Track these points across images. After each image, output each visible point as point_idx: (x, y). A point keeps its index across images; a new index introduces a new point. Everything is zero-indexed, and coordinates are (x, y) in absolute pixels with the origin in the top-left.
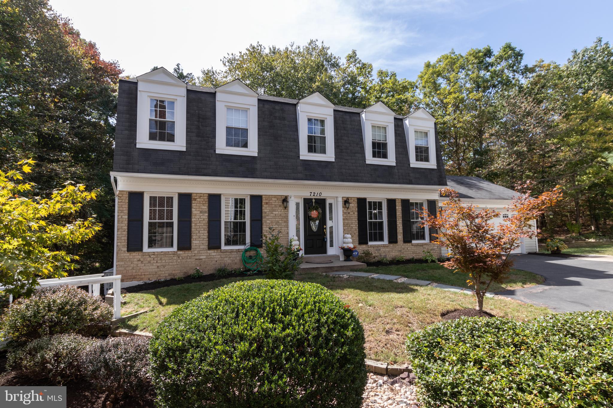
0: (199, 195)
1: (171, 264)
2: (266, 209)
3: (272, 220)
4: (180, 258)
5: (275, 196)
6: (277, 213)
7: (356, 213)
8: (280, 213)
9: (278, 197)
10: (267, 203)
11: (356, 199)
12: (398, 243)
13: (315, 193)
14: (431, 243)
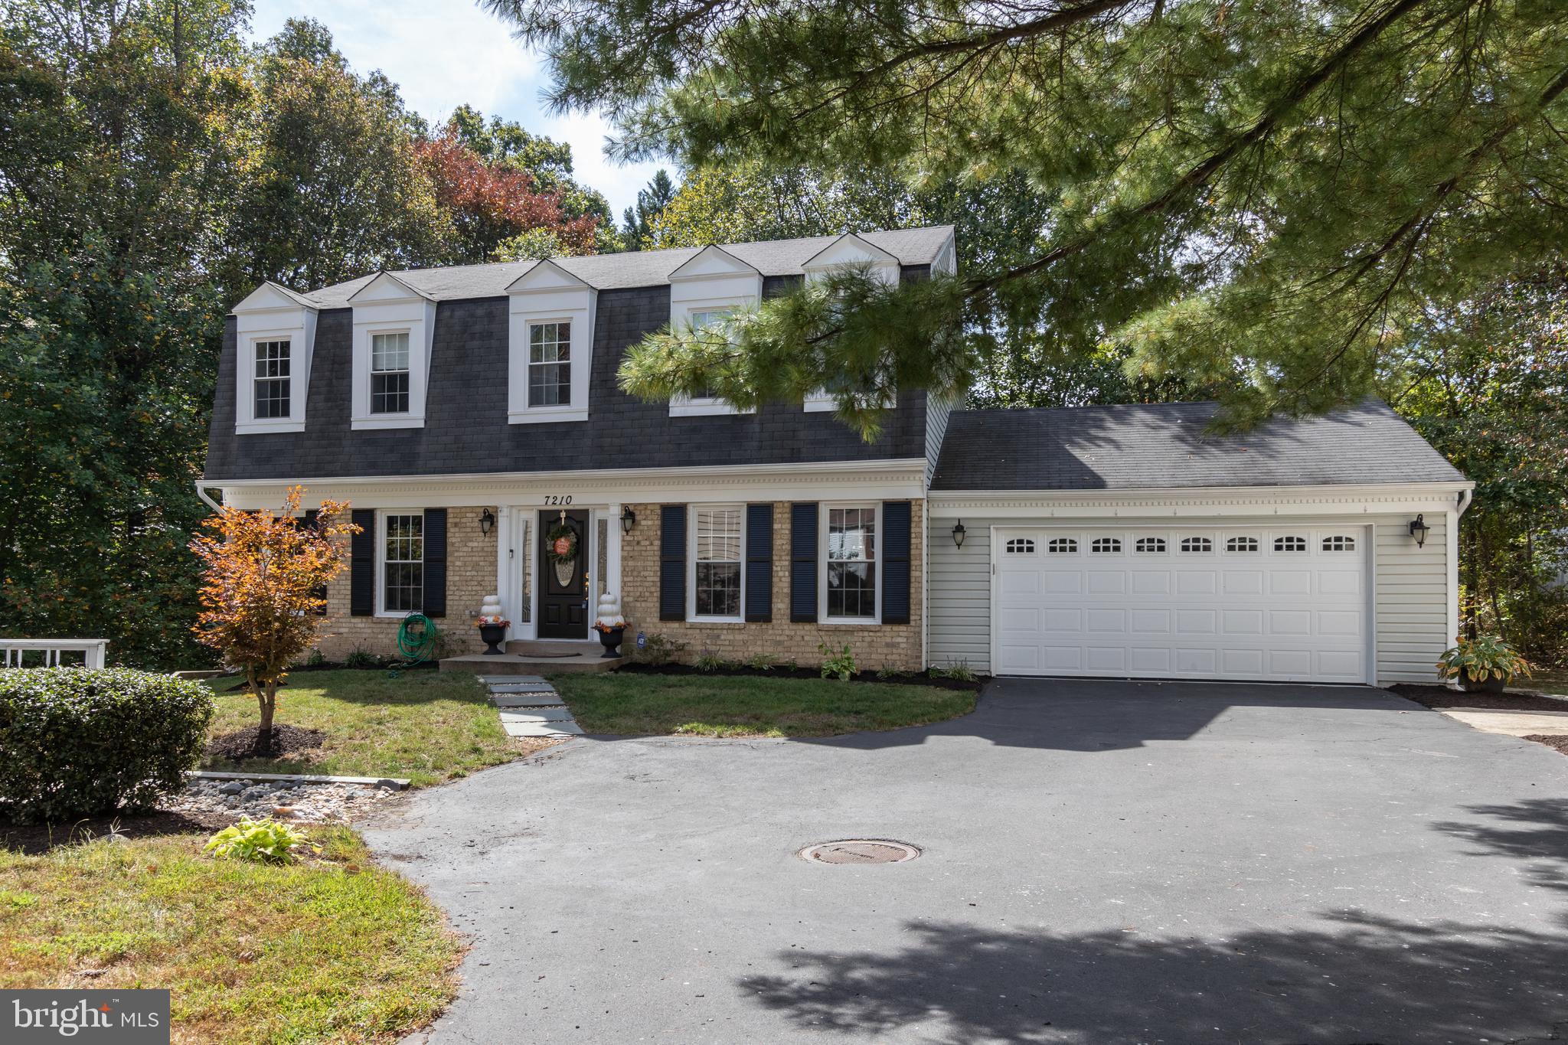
2: (453, 536)
3: (466, 559)
5: (472, 509)
6: (476, 544)
7: (657, 543)
8: (481, 544)
9: (478, 510)
10: (456, 525)
11: (658, 507)
12: (774, 621)
13: (555, 498)
14: (888, 628)
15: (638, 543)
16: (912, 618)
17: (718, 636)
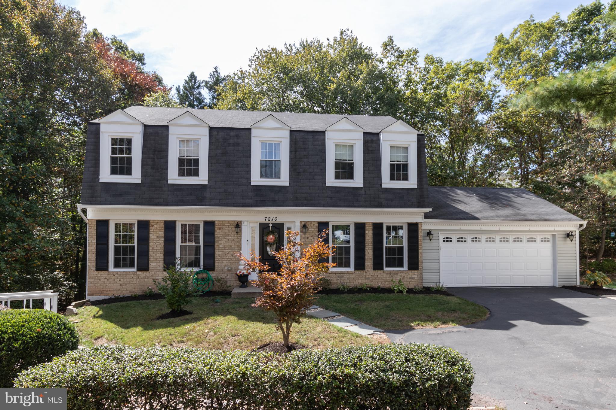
0: (157, 222)
1: (131, 282)
2: (218, 234)
3: (225, 244)
4: (140, 278)
5: (228, 222)
6: (230, 238)
7: (316, 238)
8: (233, 238)
9: (231, 222)
10: (220, 229)
11: (316, 223)
12: (366, 270)
13: (270, 218)
14: (410, 272)
15: (308, 238)
16: (419, 268)
17: (343, 276)
